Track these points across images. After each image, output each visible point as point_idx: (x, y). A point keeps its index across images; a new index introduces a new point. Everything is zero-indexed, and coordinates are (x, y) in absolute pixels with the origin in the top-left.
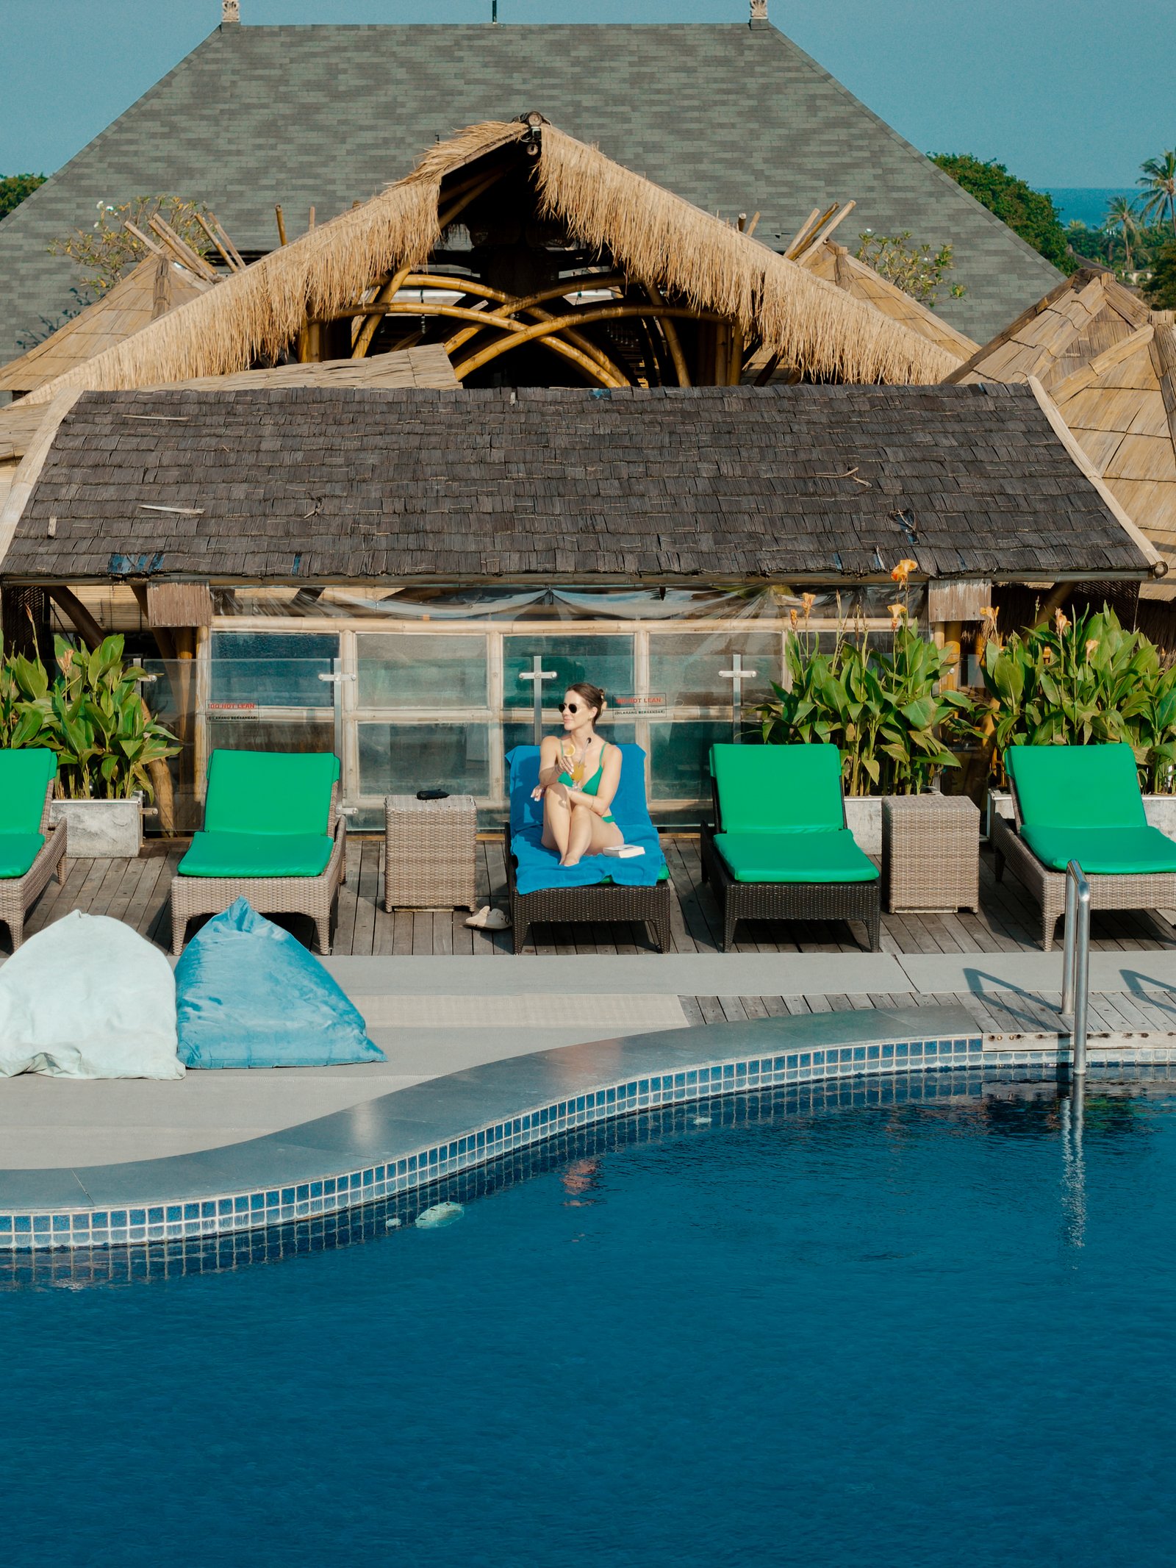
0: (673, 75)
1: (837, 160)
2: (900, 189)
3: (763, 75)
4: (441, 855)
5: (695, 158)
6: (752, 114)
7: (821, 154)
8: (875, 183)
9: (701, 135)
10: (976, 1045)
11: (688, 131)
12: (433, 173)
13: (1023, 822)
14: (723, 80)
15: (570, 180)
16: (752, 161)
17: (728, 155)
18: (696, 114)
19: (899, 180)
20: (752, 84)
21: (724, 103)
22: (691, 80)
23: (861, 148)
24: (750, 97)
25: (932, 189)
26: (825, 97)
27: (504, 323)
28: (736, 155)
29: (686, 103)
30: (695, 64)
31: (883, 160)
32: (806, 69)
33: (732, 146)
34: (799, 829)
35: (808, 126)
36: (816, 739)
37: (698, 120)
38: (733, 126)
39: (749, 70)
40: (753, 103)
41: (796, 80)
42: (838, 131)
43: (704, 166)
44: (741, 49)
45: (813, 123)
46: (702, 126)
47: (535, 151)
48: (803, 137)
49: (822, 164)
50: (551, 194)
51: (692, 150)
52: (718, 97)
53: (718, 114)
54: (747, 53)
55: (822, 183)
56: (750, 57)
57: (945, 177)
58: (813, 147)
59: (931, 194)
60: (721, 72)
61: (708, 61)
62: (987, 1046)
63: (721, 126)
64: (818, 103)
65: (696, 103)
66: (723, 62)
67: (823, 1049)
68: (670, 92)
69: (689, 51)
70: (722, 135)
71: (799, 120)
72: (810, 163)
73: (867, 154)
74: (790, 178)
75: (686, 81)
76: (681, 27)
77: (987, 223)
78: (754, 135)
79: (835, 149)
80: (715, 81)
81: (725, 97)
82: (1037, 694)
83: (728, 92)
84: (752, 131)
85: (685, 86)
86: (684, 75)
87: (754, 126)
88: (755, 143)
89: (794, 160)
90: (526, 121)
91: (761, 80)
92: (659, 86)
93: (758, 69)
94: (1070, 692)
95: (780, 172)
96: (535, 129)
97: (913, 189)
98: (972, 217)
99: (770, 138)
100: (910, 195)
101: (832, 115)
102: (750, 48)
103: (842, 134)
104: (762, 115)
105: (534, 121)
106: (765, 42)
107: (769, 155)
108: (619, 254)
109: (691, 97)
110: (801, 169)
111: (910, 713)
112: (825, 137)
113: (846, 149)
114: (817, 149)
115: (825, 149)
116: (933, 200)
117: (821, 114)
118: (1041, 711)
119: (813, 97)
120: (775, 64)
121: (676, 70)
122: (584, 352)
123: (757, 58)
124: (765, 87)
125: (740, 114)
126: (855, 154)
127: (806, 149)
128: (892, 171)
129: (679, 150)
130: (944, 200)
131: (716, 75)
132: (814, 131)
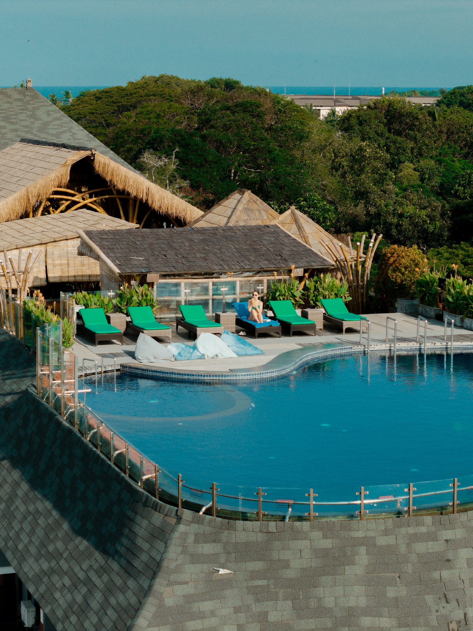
0: (5, 104)
1: (58, 131)
2: (78, 139)
3: (33, 104)
4: (230, 323)
5: (16, 130)
6: (31, 116)
7: (53, 129)
8: (70, 138)
9: (16, 123)
10: (351, 348)
11: (13, 122)
12: (69, 164)
13: (327, 313)
14: (21, 106)
15: (101, 166)
16: (33, 131)
17: (26, 129)
18: (14, 117)
19: (78, 136)
20: (30, 107)
21: (22, 113)
22: (11, 106)
23: (65, 127)
24: (30, 111)
25: (87, 139)
26: (52, 111)
27: (77, 200)
28: (28, 129)
29: (11, 113)
30: (12, 101)
31: (72, 130)
32: (45, 102)
33: (26, 127)
34: (290, 316)
35: (48, 120)
36: (280, 300)
37: (15, 119)
38: (26, 120)
39: (28, 103)
40: (31, 113)
41: (43, 106)
42: (58, 121)
43: (19, 133)
44: (25, 96)
45: (49, 119)
46: (17, 120)
47: (93, 158)
48: (47, 124)
49: (54, 132)
50: (97, 168)
51: (14, 128)
52: (20, 111)
53: (21, 117)
54: (27, 97)
55: (55, 138)
56: (28, 98)
57: (91, 135)
58: (51, 127)
59: (87, 141)
60: (20, 103)
61: (16, 100)
62: (353, 348)
63: (22, 120)
64: (50, 113)
65: (14, 113)
66: (20, 100)
67: (330, 349)
68: (5, 110)
69: (9, 97)
70: (23, 123)
71: (45, 118)
72: (51, 131)
73: (67, 129)
74: (45, 136)
75: (10, 106)
76: (5, 89)
77: (105, 150)
78: (33, 123)
79: (57, 127)
80: (19, 106)
81: (22, 111)
82: (317, 289)
83: (23, 110)
84: (32, 122)
85: (10, 108)
86: (9, 104)
87: (32, 120)
88: (33, 126)
89: (46, 131)
90: (91, 151)
91: (32, 106)
92: (2, 108)
93: (31, 102)
94: (323, 289)
95: (42, 134)
96: (94, 153)
97: (82, 139)
98: (100, 148)
99: (37, 124)
100: (81, 141)
101: (55, 116)
102: (28, 95)
103: (59, 122)
104: (34, 116)
105: (93, 151)
106: (32, 94)
107: (38, 129)
108: (114, 183)
109: (12, 111)
110: (48, 134)
111: (295, 294)
112: (54, 123)
113: (60, 127)
114: (52, 127)
115: (54, 127)
116: (88, 142)
117: (52, 116)
118: (318, 293)
119: (48, 111)
120: (36, 100)
121: (7, 103)
122: (97, 206)
123: (30, 99)
124: (34, 108)
125: (27, 116)
126: (64, 128)
127: (49, 127)
128: (75, 134)
129: (11, 128)
130: (92, 142)
131: (19, 104)
132: (50, 122)
